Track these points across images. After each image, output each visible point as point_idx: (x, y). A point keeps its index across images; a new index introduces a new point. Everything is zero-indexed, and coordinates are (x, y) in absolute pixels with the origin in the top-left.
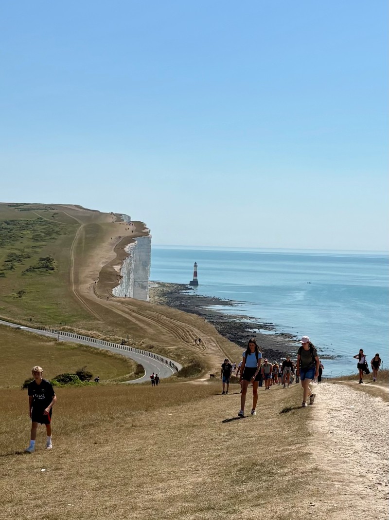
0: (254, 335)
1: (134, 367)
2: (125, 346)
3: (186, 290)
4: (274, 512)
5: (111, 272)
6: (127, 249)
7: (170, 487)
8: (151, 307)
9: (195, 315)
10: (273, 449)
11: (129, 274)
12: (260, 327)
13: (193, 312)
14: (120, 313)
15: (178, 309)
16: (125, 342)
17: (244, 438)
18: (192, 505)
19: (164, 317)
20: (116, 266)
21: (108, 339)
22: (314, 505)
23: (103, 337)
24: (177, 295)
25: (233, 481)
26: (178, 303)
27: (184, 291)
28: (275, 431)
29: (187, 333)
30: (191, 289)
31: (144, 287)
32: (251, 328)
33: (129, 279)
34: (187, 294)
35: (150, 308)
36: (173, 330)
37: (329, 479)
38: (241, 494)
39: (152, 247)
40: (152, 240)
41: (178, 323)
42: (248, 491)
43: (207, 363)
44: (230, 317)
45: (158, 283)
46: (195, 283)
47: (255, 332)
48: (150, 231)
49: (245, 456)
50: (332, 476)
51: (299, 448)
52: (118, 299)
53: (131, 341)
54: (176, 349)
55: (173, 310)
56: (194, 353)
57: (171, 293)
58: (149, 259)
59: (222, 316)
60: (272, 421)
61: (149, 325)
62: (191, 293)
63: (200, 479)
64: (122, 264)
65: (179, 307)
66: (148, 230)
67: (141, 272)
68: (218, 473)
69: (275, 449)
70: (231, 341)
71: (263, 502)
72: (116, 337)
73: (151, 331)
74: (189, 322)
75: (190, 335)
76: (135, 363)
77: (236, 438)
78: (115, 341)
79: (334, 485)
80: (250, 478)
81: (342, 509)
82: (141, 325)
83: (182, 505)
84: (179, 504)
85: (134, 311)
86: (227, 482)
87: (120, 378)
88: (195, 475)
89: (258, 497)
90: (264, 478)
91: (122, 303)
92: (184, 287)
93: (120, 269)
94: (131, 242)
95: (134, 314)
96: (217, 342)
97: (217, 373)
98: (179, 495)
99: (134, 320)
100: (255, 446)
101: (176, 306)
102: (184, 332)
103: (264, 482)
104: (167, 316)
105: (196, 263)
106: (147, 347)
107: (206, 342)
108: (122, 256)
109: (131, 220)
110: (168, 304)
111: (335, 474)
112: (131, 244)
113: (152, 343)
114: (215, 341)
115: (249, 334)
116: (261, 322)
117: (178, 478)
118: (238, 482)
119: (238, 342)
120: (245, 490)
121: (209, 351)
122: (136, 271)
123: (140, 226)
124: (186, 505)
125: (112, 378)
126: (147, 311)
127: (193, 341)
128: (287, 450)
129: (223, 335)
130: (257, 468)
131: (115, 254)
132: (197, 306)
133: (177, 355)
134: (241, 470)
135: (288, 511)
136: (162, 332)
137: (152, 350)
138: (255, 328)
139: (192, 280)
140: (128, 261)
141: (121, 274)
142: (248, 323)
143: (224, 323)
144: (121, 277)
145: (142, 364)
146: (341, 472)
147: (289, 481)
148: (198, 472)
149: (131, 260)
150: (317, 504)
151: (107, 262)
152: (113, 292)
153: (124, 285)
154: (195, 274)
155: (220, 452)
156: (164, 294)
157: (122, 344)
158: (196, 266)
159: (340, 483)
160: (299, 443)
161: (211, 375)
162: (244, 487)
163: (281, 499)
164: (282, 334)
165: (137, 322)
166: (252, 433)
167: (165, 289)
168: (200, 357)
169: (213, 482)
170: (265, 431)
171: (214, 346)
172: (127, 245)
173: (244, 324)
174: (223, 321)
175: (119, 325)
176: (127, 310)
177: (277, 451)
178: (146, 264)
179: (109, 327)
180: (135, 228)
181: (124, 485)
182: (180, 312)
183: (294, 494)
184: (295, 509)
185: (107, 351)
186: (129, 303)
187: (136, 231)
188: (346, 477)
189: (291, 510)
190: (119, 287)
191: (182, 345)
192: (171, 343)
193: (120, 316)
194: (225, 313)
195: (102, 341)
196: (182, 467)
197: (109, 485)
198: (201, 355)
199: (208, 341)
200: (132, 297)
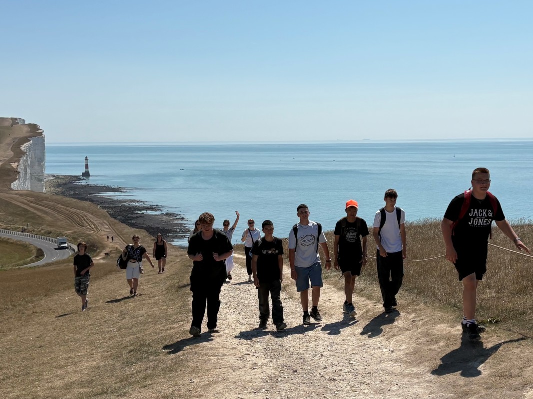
0: (142, 216)
1: (34, 251)
2: (25, 233)
3: (78, 181)
4: (159, 392)
5: (10, 169)
6: (23, 148)
7: (67, 373)
8: (48, 198)
9: (88, 203)
10: (159, 327)
11: (25, 169)
12: (147, 209)
13: (86, 200)
14: (19, 204)
15: (73, 198)
16: (25, 230)
17: (134, 318)
18: (87, 390)
19: (60, 206)
20: (13, 164)
21: (9, 228)
22: (193, 382)
23: (5, 226)
24: (71, 185)
25: (123, 363)
26: (72, 193)
27: (77, 182)
28: (161, 309)
29: (82, 219)
30: (84, 179)
31: (40, 180)
32: (139, 210)
33: (26, 174)
34: (80, 184)
35: (46, 199)
36: (69, 216)
37: (206, 355)
38: (131, 376)
39: (46, 145)
40: (45, 139)
41: (73, 210)
42: (137, 373)
43: (101, 243)
44: (120, 202)
45: (53, 176)
46: (86, 174)
47: (143, 213)
48: (43, 131)
49: (134, 337)
50: (209, 351)
51: (181, 326)
52: (16, 192)
53: (30, 228)
54: (72, 233)
55: (68, 199)
56: (89, 235)
57: (66, 184)
58: (44, 155)
59: (113, 202)
60: (159, 299)
61: (46, 213)
62: (83, 183)
63: (95, 363)
64: (19, 161)
65: (74, 196)
66: (42, 131)
67: (36, 167)
68: (110, 356)
69: (161, 328)
70: (122, 222)
71: (150, 383)
72: (17, 226)
73: (48, 218)
74: (83, 209)
75: (85, 220)
76: (35, 247)
77: (128, 318)
78: (16, 229)
79: (210, 360)
80: (138, 360)
81: (216, 383)
82: (39, 214)
83: (78, 391)
84: (76, 390)
85: (32, 202)
86: (118, 365)
87: (22, 262)
88: (90, 360)
89: (145, 378)
90: (151, 358)
91: (21, 195)
92: (77, 178)
93: (18, 166)
94: (27, 142)
95: (32, 204)
96: (110, 224)
97: (111, 251)
98: (76, 380)
99: (32, 210)
100: (144, 326)
101: (70, 196)
102: (79, 218)
103: (151, 361)
104: (62, 205)
105: (86, 157)
106: (45, 232)
107: (100, 225)
108: (19, 154)
109: (26, 123)
110: (63, 194)
111: (211, 349)
112: (27, 143)
113: (49, 229)
114: (108, 223)
115: (138, 215)
116: (148, 205)
117: (75, 363)
118: (128, 364)
119: (129, 223)
120: (134, 371)
121: (103, 233)
122: (32, 166)
123: (34, 128)
124: (82, 390)
125: (14, 262)
126: (44, 201)
127: (87, 225)
128: (171, 328)
129: (115, 218)
130: (145, 348)
131: (13, 153)
132: (90, 194)
133: (73, 238)
134: (131, 351)
135: (171, 390)
136: (58, 219)
137: (50, 235)
138: (143, 210)
139: (84, 172)
140: (25, 158)
141: (19, 170)
142: (136, 206)
143: (115, 207)
144: (19, 173)
145: (42, 248)
146: (217, 346)
147: (172, 359)
148: (92, 356)
149: (27, 157)
150: (196, 380)
151: (5, 160)
152: (12, 187)
153: (21, 179)
154: (87, 166)
155: (112, 334)
156: (59, 185)
157: (22, 232)
158: (86, 159)
159: (216, 357)
160: (182, 321)
161: (105, 254)
162: (134, 369)
163: (165, 378)
164: (167, 214)
165: (35, 212)
166: (141, 312)
167: (59, 181)
168: (95, 239)
169: (105, 366)
170: (153, 310)
171: (107, 228)
172: (23, 145)
173: (133, 206)
174: (114, 206)
175: (18, 215)
176: (25, 201)
177: (162, 330)
178: (41, 160)
179: (10, 217)
180: (30, 129)
181: (26, 375)
182: (75, 200)
183: (176, 372)
184: (177, 388)
185: (9, 239)
186: (27, 195)
187: (30, 132)
188: (220, 350)
189: (174, 388)
190: (17, 181)
191: (78, 229)
192: (68, 228)
193: (19, 207)
194: (115, 198)
195: (4, 230)
196: (78, 352)
197: (11, 376)
198: (95, 237)
199: (102, 224)
200: (30, 190)
